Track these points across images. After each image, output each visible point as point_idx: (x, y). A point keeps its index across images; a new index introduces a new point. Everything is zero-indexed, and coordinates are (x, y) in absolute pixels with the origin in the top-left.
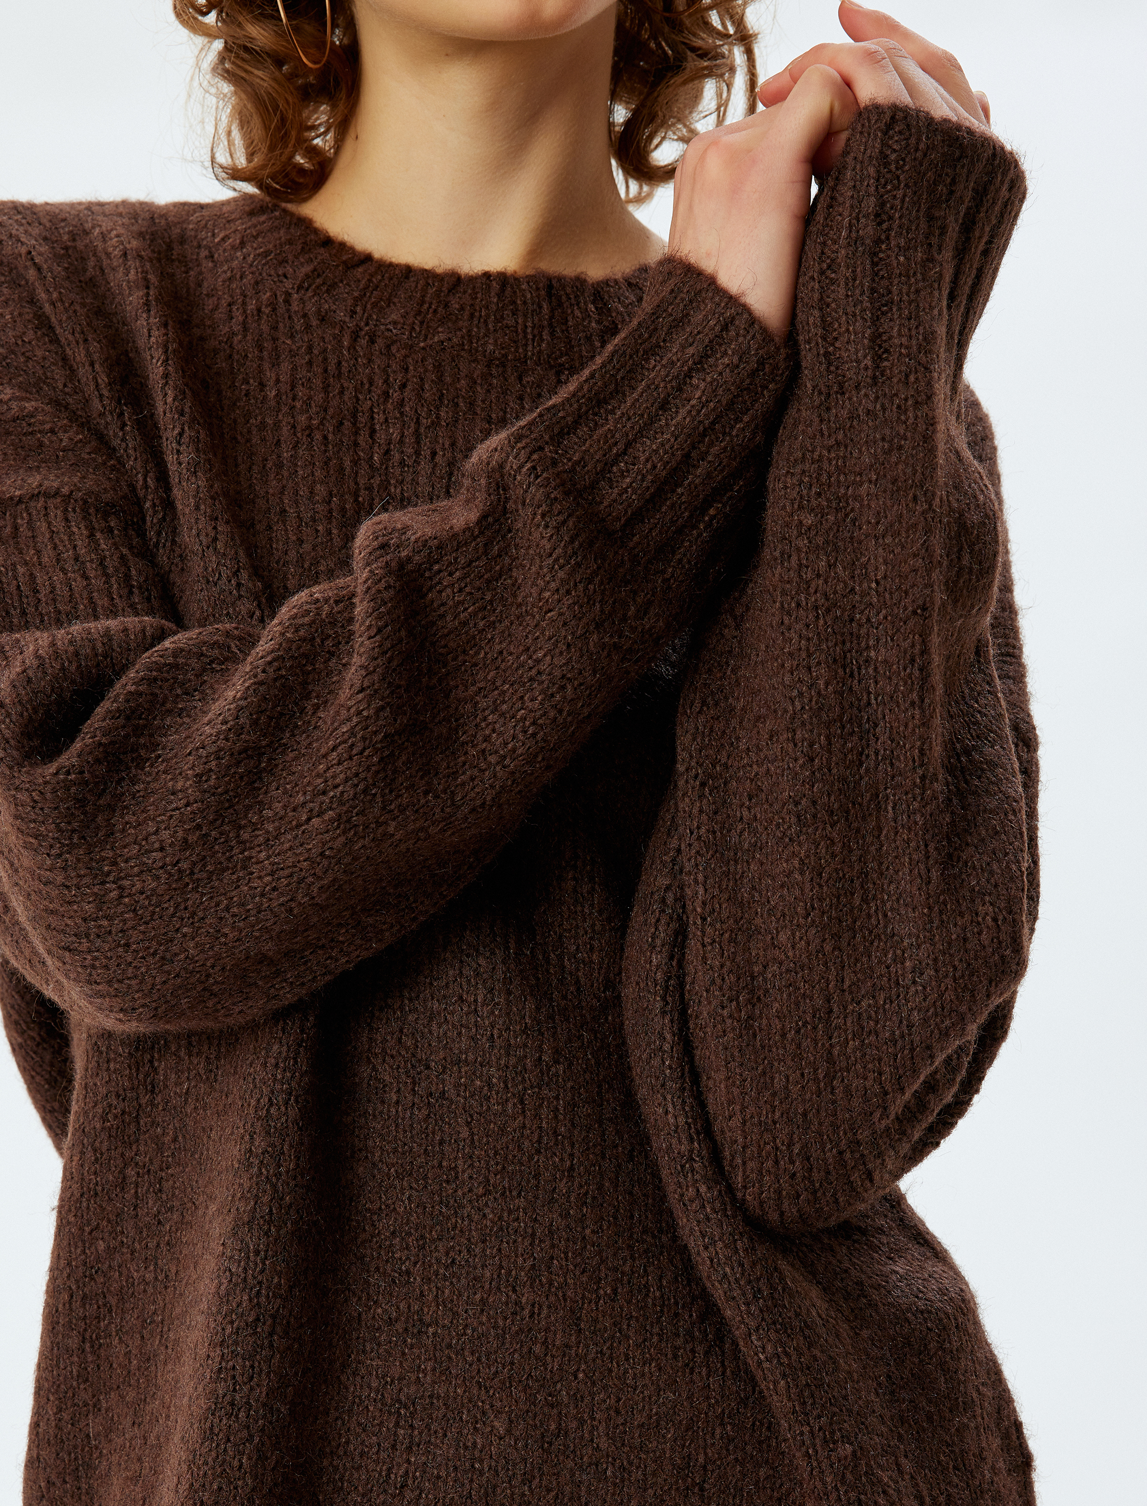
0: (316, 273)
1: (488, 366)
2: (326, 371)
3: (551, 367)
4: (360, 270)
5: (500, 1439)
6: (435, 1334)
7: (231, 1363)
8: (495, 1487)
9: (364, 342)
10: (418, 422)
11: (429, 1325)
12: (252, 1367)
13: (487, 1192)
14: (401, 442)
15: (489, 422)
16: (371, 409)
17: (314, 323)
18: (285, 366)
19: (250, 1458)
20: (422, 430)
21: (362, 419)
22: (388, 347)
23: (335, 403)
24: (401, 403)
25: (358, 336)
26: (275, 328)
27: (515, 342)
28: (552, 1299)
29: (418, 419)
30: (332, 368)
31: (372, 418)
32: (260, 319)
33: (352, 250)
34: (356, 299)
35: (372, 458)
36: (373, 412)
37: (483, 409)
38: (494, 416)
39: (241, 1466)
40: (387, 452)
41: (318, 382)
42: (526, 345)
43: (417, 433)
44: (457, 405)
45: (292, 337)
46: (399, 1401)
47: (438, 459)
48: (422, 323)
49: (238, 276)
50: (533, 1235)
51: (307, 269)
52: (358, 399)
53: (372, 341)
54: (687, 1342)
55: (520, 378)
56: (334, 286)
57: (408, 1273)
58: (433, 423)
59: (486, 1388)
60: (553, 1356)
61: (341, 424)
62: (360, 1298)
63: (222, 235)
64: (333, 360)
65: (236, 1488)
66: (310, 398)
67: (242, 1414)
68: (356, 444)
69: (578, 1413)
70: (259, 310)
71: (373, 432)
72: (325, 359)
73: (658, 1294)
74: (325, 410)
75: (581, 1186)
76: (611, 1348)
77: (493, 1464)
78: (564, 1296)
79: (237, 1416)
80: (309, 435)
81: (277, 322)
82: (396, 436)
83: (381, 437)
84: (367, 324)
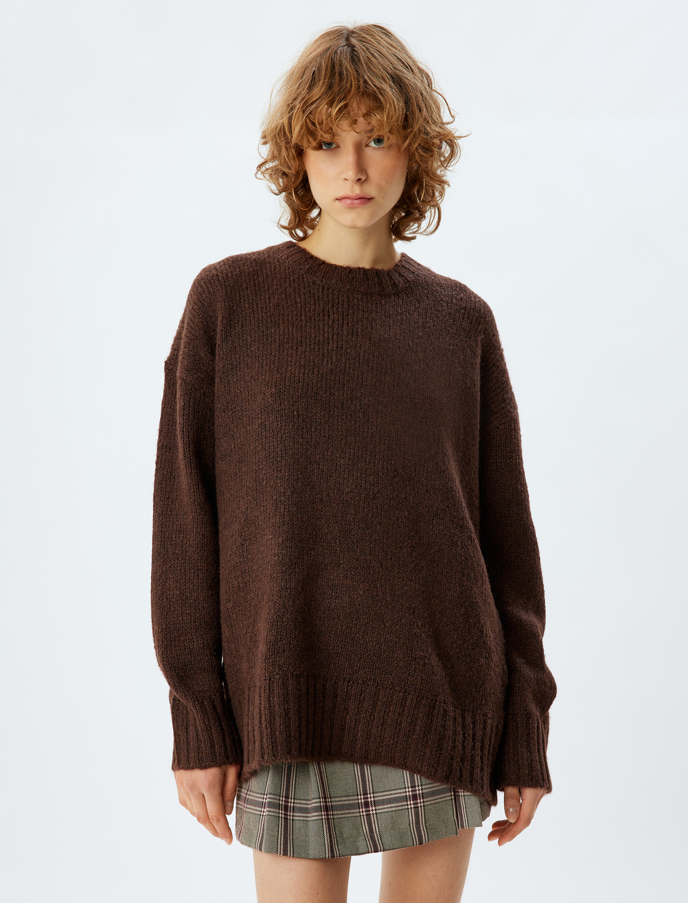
0: (310, 268)
1: (362, 295)
2: (315, 299)
3: (379, 295)
4: (322, 266)
5: (361, 596)
6: (343, 567)
7: (285, 578)
8: (359, 609)
9: (325, 290)
10: (343, 314)
11: (341, 564)
12: (291, 578)
13: (359, 528)
14: (338, 319)
15: (363, 312)
16: (329, 309)
17: (311, 284)
18: (303, 297)
19: (291, 602)
20: (344, 316)
21: (326, 312)
22: (333, 291)
23: (317, 308)
24: (338, 309)
25: (324, 288)
26: (299, 286)
27: (369, 288)
28: (375, 559)
29: (343, 313)
30: (317, 298)
31: (329, 312)
32: (295, 283)
33: (319, 259)
34: (323, 277)
35: (329, 323)
36: (329, 310)
37: (361, 308)
38: (365, 310)
39: (289, 605)
40: (333, 321)
41: (312, 302)
42: (372, 289)
43: (343, 317)
44: (354, 308)
45: (304, 288)
46: (333, 585)
47: (349, 325)
48: (342, 283)
49: (287, 269)
50: (370, 541)
51: (307, 267)
52: (324, 306)
53: (328, 290)
54: (410, 573)
55: (371, 298)
56: (316, 272)
57: (336, 550)
58: (347, 314)
59: (357, 582)
60: (375, 574)
61: (319, 314)
62: (322, 557)
63: (281, 255)
64: (317, 296)
65: (288, 611)
66: (310, 308)
67: (289, 591)
68: (324, 320)
69: (382, 590)
70: (294, 280)
71: (329, 316)
72: (315, 295)
73: (403, 559)
74: (315, 311)
75: (383, 528)
76: (390, 573)
77: (359, 603)
78: (378, 558)
79: (287, 591)
80: (310, 319)
81: (300, 283)
82: (336, 318)
83: (331, 317)
84: (326, 284)
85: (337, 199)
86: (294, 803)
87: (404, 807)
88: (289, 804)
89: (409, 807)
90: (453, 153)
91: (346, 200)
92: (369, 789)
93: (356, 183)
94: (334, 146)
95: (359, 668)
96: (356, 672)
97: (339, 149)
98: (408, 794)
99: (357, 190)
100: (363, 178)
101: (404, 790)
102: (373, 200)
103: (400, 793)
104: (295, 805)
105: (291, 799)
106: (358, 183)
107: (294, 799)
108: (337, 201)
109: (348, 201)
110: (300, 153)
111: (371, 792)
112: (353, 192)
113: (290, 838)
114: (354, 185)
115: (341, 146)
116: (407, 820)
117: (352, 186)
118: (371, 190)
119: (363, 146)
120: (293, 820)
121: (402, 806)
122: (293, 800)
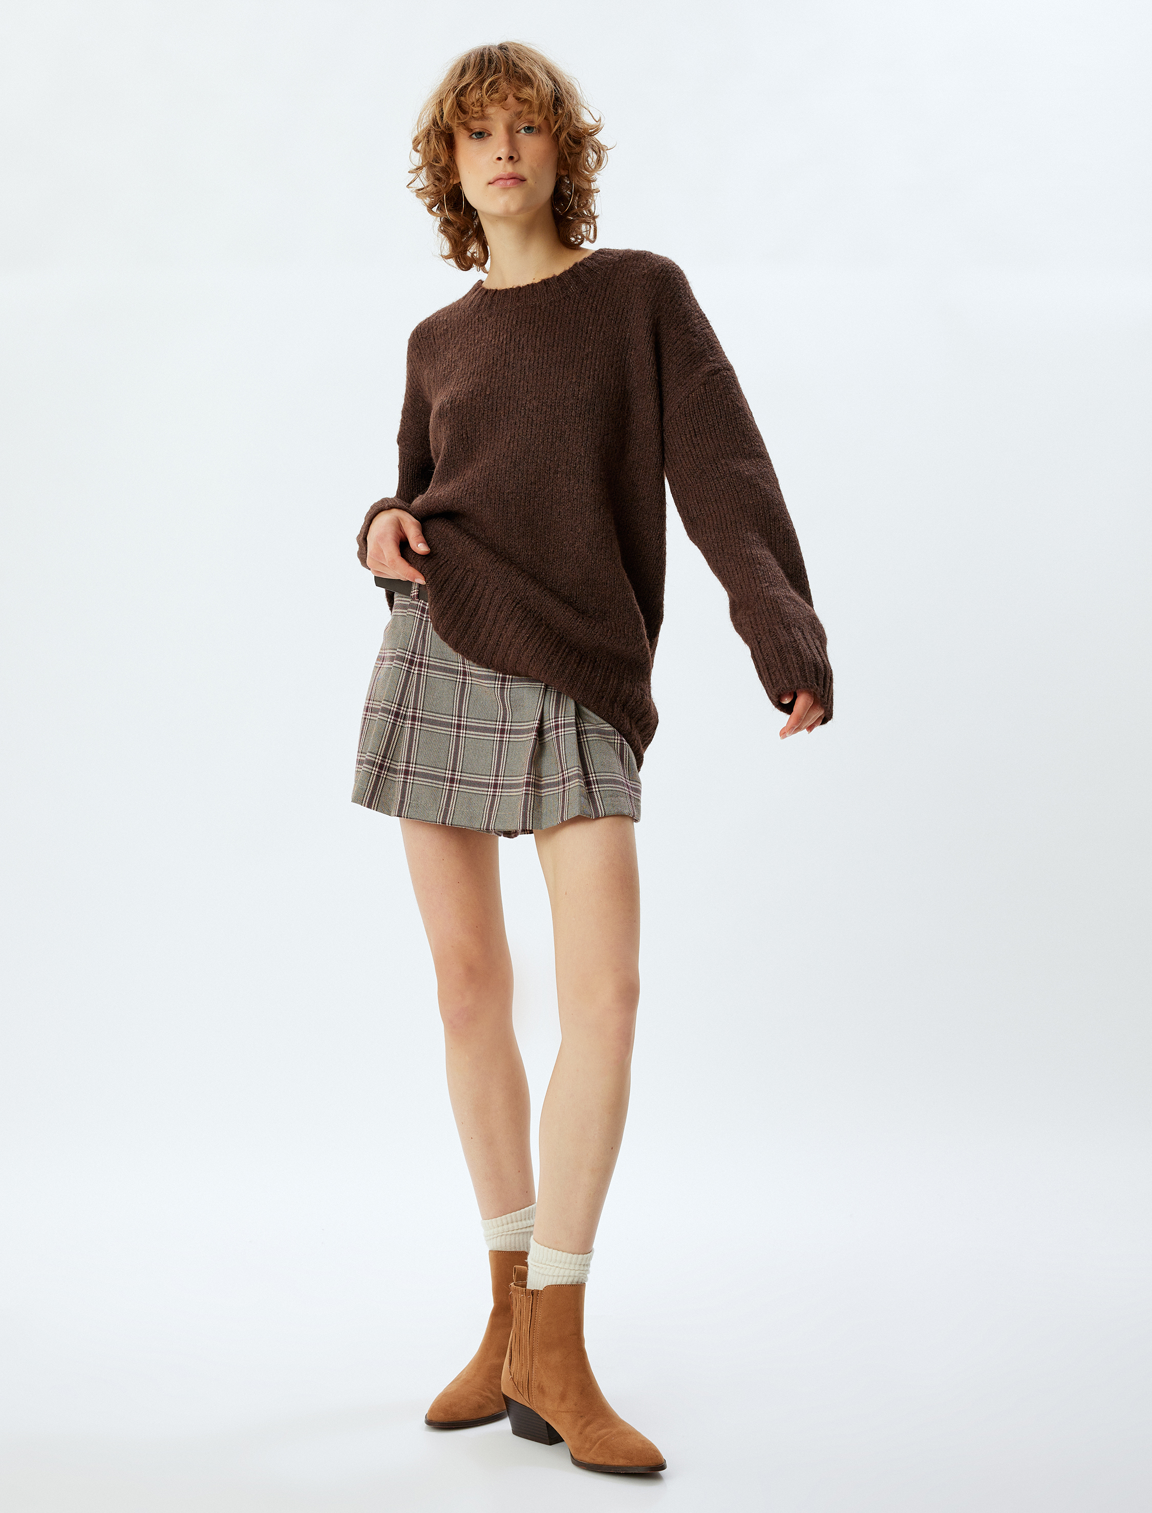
85: (490, 183)
86: (390, 763)
87: (483, 793)
88: (386, 764)
89: (489, 793)
90: (599, 161)
91: (499, 181)
92: (459, 767)
93: (508, 162)
94: (486, 135)
95: (531, 596)
96: (527, 598)
97: (491, 137)
98: (491, 782)
99: (509, 169)
100: (516, 158)
101: (488, 777)
102: (525, 182)
103: (485, 779)
104: (391, 766)
105: (389, 759)
106: (511, 162)
107: (391, 760)
108: (490, 185)
109: (501, 182)
110: (450, 143)
111: (460, 770)
112: (506, 171)
113: (377, 793)
114: (506, 164)
115: (493, 133)
116: (483, 804)
117: (505, 166)
118: (523, 169)
119: (514, 132)
120: (385, 778)
121: (483, 791)
122: (389, 761)
